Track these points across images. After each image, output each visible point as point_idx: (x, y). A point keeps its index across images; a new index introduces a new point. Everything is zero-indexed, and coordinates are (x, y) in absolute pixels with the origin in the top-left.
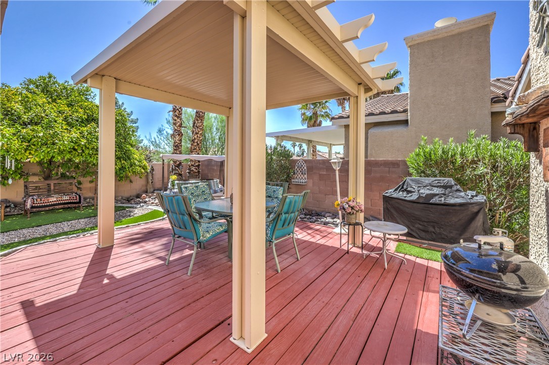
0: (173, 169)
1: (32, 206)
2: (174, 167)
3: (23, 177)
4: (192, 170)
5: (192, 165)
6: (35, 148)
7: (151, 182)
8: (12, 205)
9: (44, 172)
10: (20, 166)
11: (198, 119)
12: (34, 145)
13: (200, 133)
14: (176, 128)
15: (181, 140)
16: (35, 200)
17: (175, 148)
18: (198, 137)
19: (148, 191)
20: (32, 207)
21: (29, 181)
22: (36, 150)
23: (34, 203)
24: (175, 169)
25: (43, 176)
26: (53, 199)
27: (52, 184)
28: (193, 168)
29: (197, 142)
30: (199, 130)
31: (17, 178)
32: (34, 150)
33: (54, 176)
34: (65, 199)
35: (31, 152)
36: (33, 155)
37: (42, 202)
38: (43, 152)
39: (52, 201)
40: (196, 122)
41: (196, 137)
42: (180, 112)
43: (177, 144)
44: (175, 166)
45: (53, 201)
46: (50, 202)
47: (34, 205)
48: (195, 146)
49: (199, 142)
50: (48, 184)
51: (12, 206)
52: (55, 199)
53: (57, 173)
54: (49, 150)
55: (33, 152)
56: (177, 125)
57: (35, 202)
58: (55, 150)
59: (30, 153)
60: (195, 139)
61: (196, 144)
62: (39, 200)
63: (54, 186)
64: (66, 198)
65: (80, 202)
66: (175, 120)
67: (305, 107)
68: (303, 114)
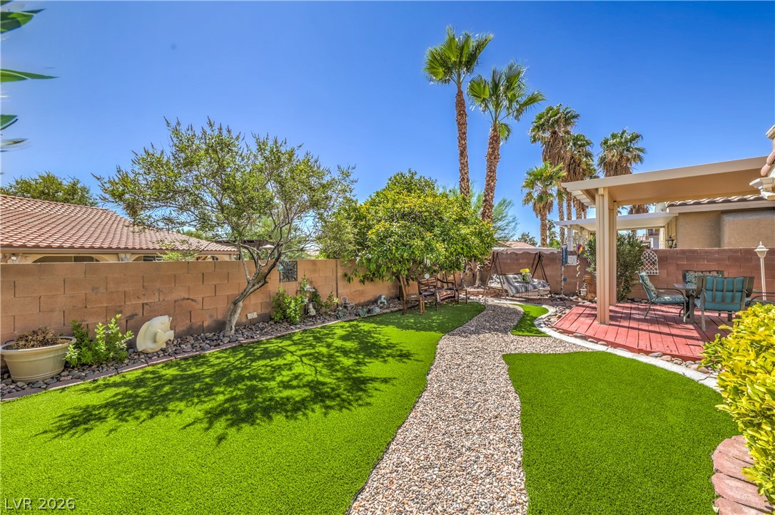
16: (440, 294)
67: (531, 184)
68: (530, 194)
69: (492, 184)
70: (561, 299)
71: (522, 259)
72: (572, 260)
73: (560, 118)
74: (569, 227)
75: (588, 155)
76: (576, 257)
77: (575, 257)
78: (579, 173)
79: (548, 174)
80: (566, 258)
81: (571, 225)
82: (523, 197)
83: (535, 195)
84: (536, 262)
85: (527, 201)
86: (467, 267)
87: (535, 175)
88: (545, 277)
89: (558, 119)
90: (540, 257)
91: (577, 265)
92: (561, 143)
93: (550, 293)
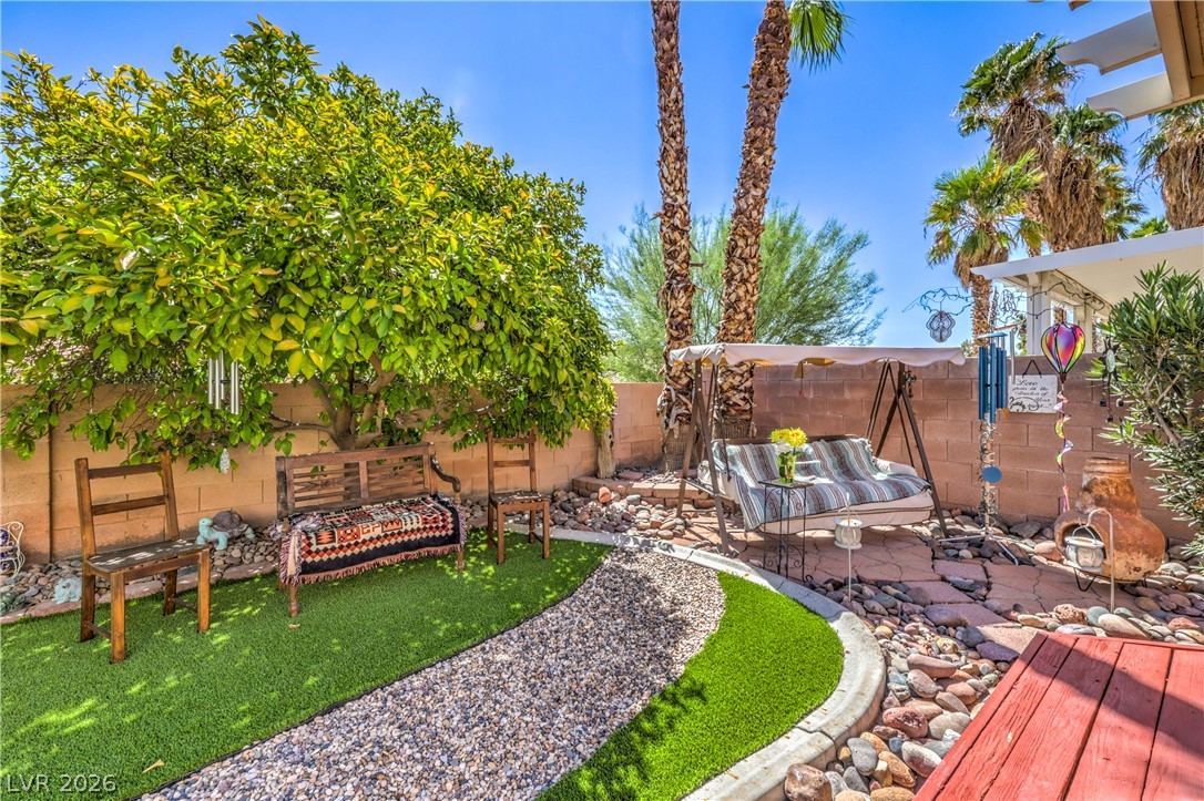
0: (669, 400)
1: (304, 565)
2: (673, 394)
3: (276, 435)
4: (736, 404)
5: (733, 387)
6: (309, 300)
7: (608, 441)
8: (250, 530)
9: (334, 417)
10: (263, 397)
11: (747, 233)
12: (303, 285)
13: (753, 278)
14: (677, 267)
15: (689, 308)
16: (313, 541)
17: (675, 333)
18: (747, 291)
19: (602, 473)
20: (306, 569)
21: (294, 452)
22: (313, 314)
23: (309, 553)
24: (679, 403)
25: (332, 430)
26: (370, 531)
27: (363, 465)
28: (736, 398)
29: (745, 310)
30: (751, 270)
31: (256, 441)
32: (303, 312)
33: (364, 435)
34: (409, 527)
35: (293, 321)
36: (300, 338)
37: (337, 545)
38: (342, 319)
39: (367, 537)
40: (741, 243)
41: (741, 292)
42: (685, 214)
43: (680, 319)
44: (678, 392)
45: (371, 539)
46: (364, 542)
47: (309, 559)
48: (740, 322)
49: (750, 310)
50: (347, 466)
51: (250, 535)
52: (378, 531)
53: (373, 423)
54: (371, 304)
55: (298, 324)
56: (681, 258)
57: (313, 548)
58: (397, 308)
59: (286, 330)
60: (738, 299)
61: (742, 316)
62: (325, 536)
63: (369, 472)
64: (412, 522)
65: (454, 538)
66: (673, 243)
67: (949, 212)
68: (943, 235)
69: (760, 160)
70: (977, 545)
71: (852, 387)
72: (1036, 394)
73: (1034, 63)
74: (1034, 280)
75: (1110, 152)
76: (1054, 378)
77: (1051, 380)
78: (1087, 193)
79: (994, 181)
80: (1000, 386)
81: (1042, 275)
82: (931, 243)
83: (960, 238)
84: (888, 398)
85: (940, 253)
86: (674, 412)
87: (957, 188)
88: (918, 452)
89: (1028, 68)
90: (902, 380)
91: (1060, 415)
92: (1037, 123)
93: (937, 512)
